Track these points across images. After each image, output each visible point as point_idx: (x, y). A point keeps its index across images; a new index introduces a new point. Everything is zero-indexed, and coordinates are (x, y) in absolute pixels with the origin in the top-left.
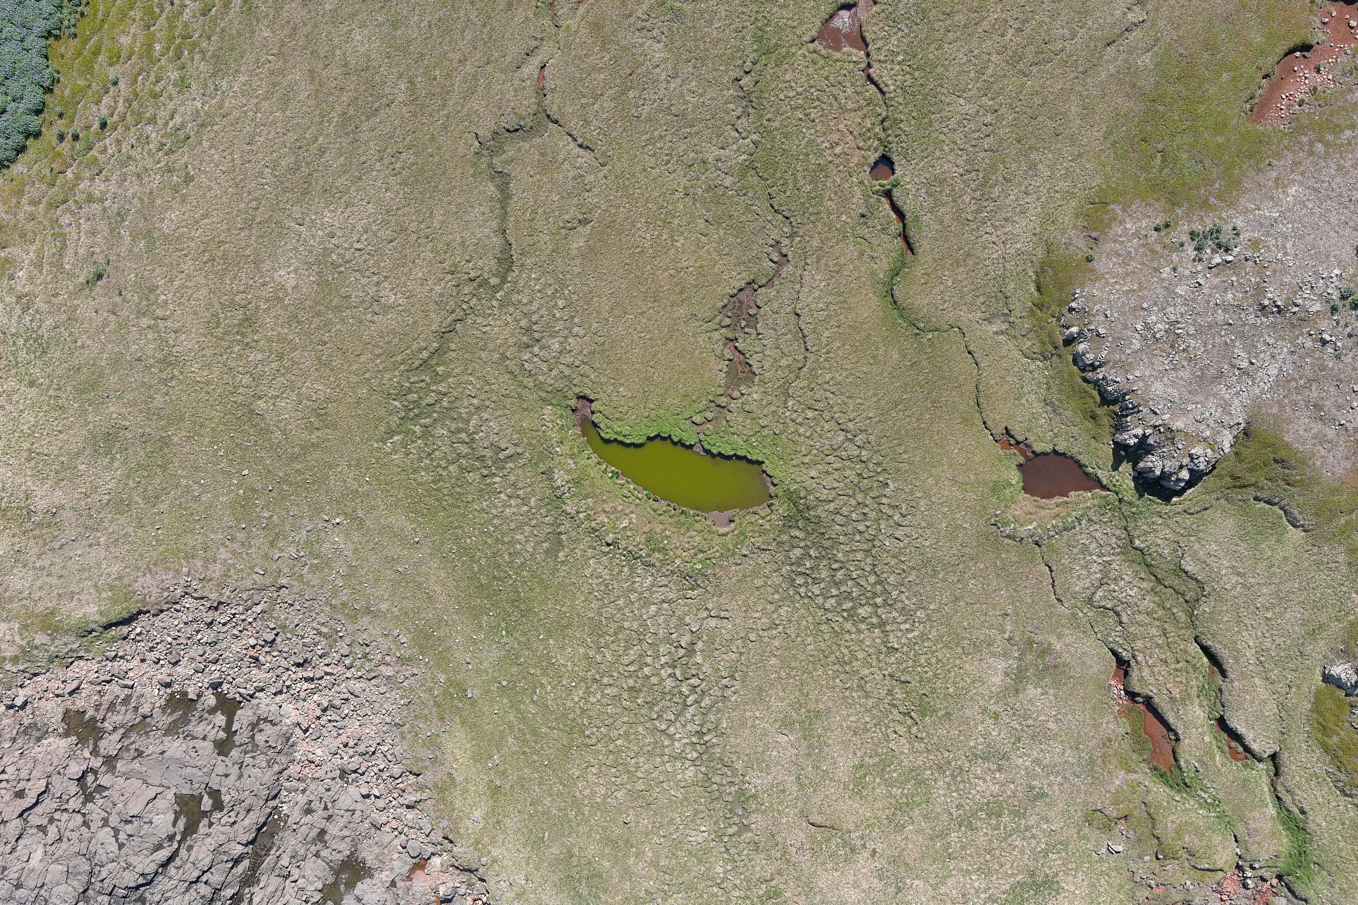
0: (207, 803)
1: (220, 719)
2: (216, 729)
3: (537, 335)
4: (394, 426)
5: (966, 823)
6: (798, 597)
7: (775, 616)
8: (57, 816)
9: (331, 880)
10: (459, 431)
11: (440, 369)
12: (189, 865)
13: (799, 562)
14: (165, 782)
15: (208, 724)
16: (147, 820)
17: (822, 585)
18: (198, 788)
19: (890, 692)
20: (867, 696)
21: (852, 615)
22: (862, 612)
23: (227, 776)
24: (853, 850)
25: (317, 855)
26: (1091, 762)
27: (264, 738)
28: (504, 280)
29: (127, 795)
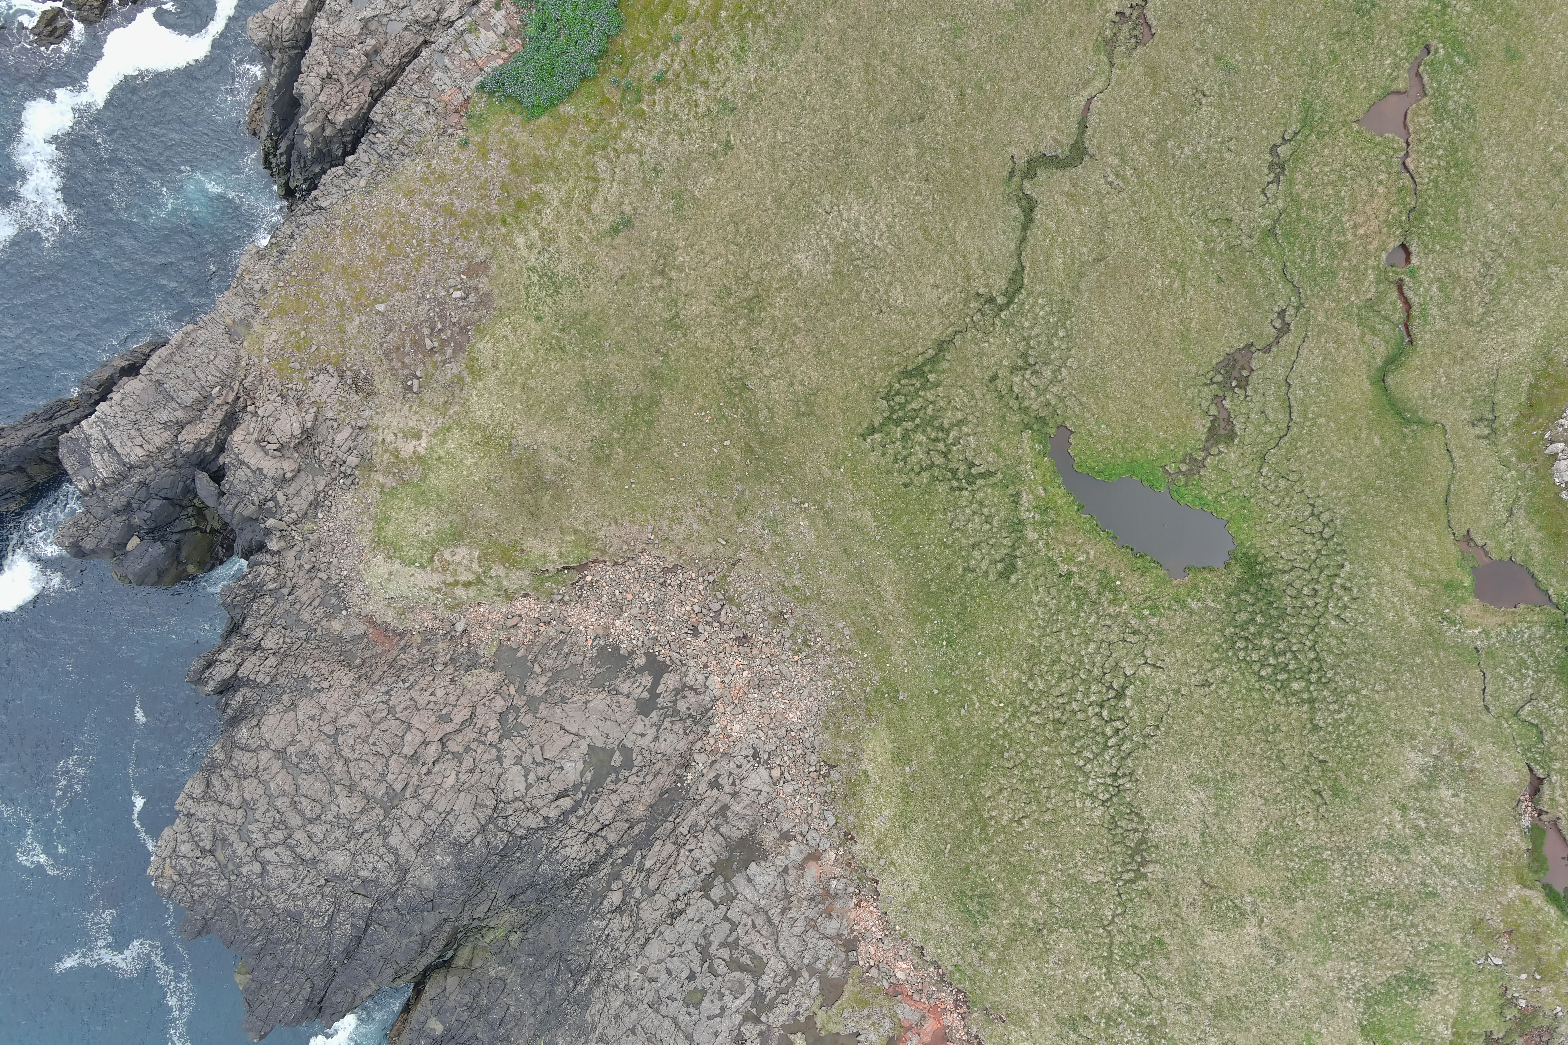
0: (617, 759)
1: (647, 680)
2: (640, 689)
3: (1031, 360)
4: (876, 425)
5: (1354, 909)
6: (1235, 660)
7: (1209, 675)
8: (473, 746)
9: (725, 855)
10: (937, 440)
11: (932, 377)
12: (591, 817)
13: (1243, 626)
14: (582, 733)
15: (634, 682)
16: (558, 765)
17: (1262, 652)
18: (612, 744)
19: (1307, 768)
20: (1284, 768)
21: (1285, 685)
22: (1295, 686)
23: (643, 735)
24: (1242, 914)
25: (716, 829)
26: (1489, 870)
27: (687, 705)
28: (1011, 301)
29: (545, 737)
